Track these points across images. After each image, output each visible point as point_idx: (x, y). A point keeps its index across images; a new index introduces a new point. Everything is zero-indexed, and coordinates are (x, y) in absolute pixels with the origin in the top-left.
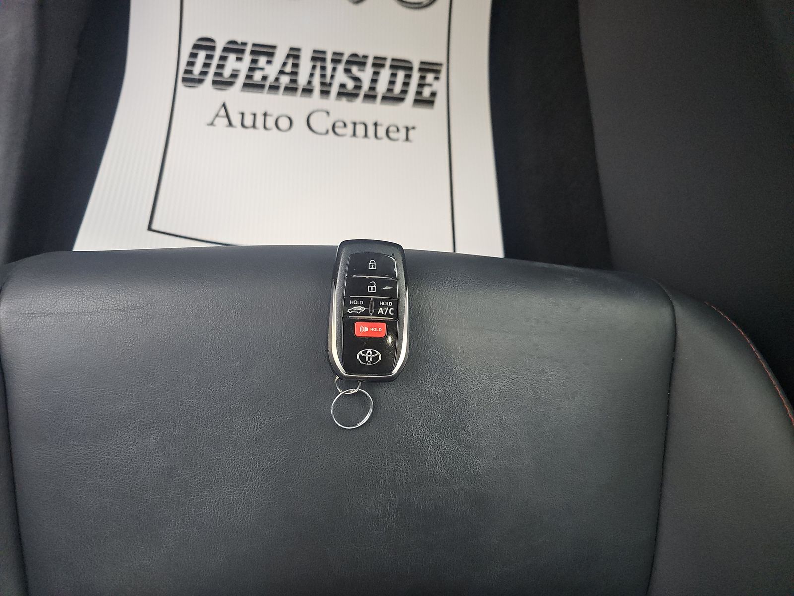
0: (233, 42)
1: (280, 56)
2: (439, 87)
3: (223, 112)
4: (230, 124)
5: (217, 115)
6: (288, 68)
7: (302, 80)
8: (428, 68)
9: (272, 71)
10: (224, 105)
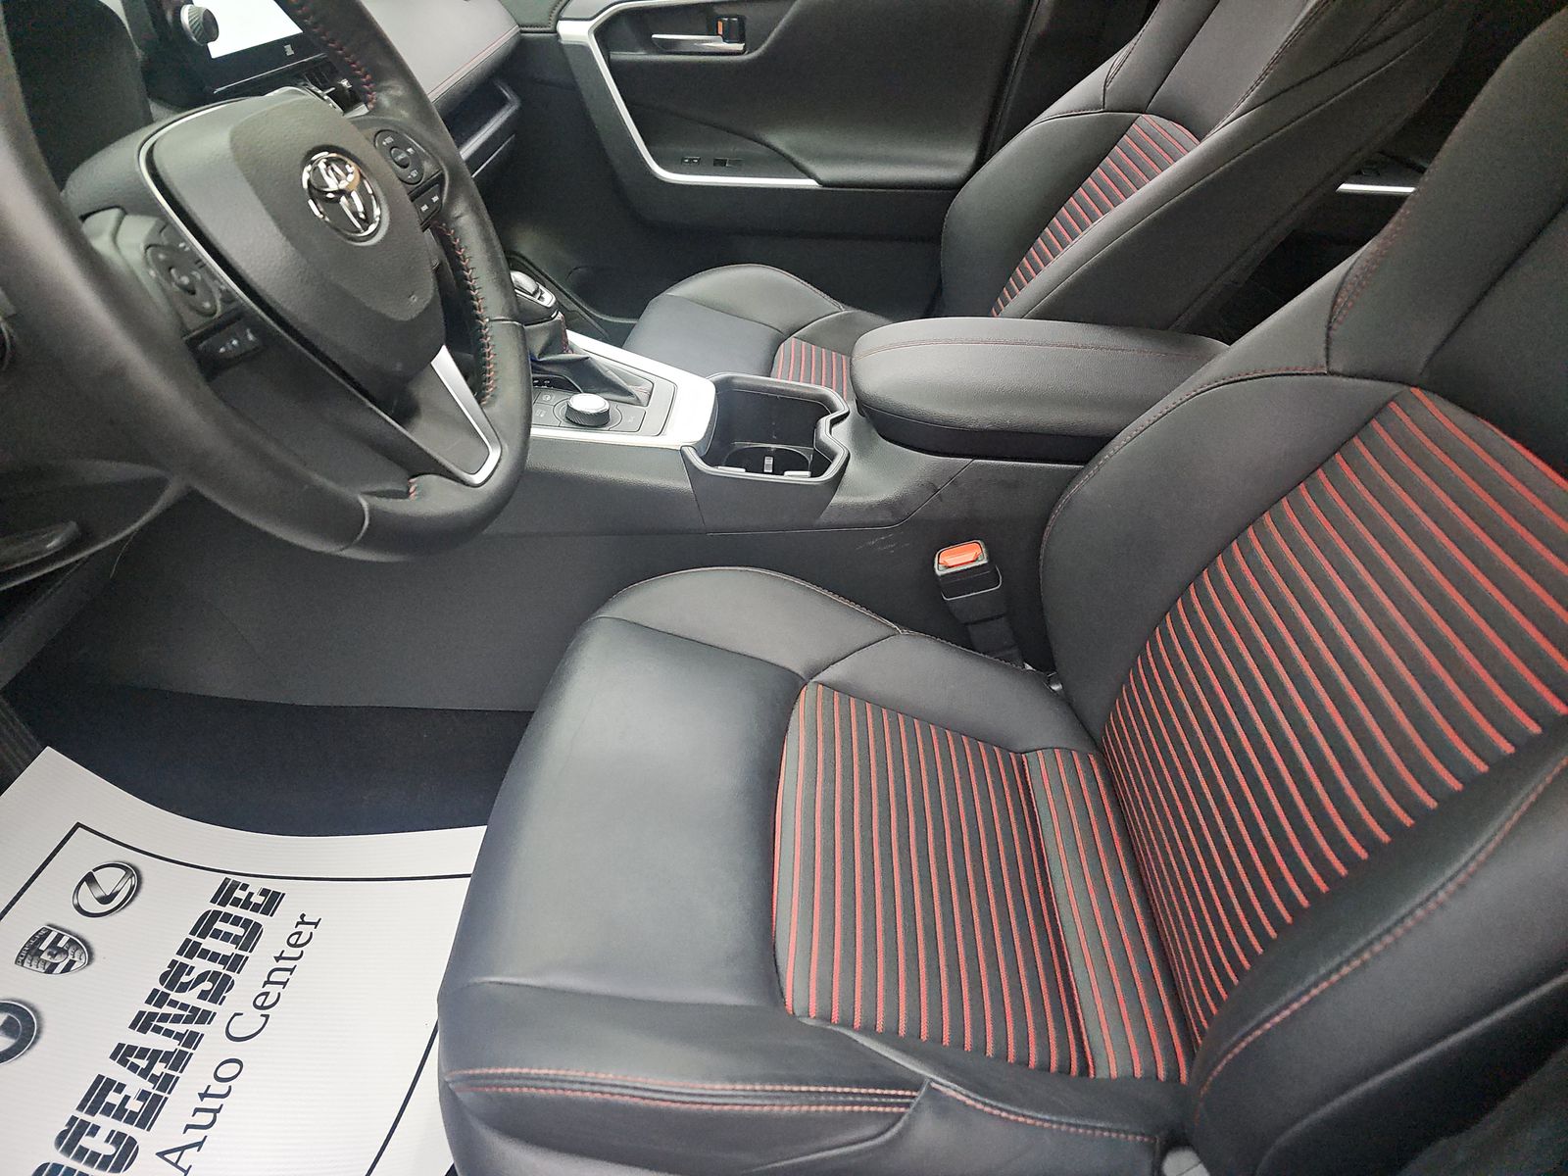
0: (62, 1135)
1: (117, 1072)
2: (256, 885)
3: (173, 1157)
4: (199, 1145)
5: (175, 1165)
6: (143, 1063)
7: (170, 1045)
8: (224, 895)
9: (135, 1084)
10: (161, 1155)
